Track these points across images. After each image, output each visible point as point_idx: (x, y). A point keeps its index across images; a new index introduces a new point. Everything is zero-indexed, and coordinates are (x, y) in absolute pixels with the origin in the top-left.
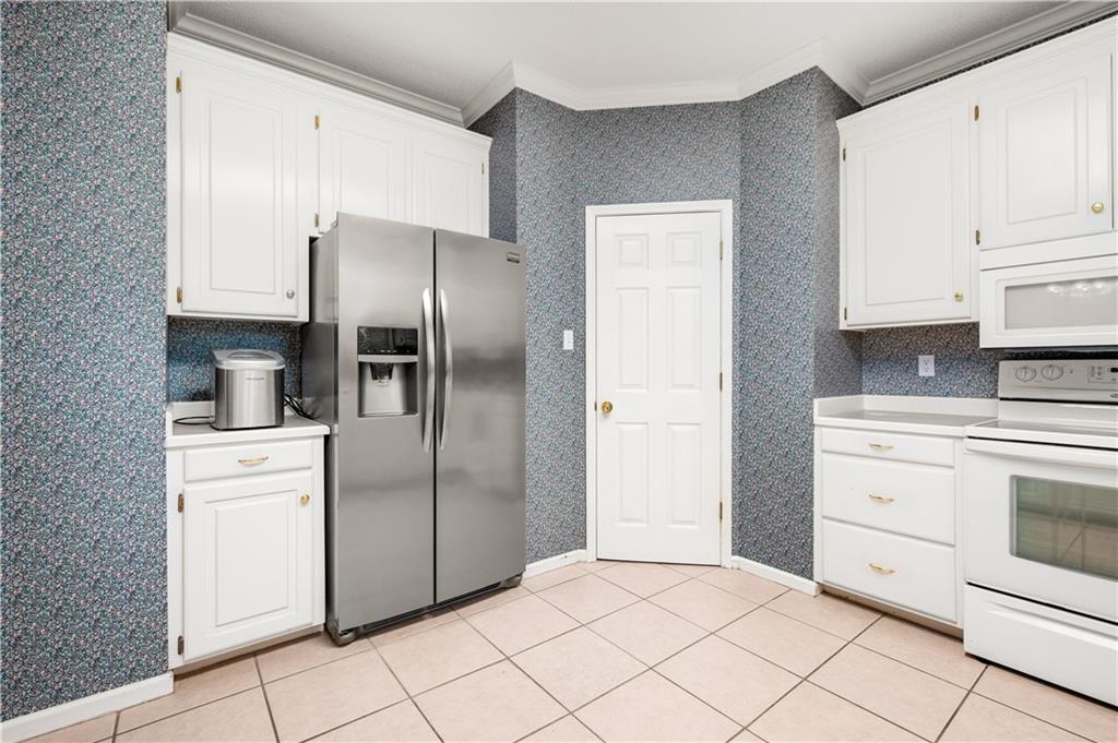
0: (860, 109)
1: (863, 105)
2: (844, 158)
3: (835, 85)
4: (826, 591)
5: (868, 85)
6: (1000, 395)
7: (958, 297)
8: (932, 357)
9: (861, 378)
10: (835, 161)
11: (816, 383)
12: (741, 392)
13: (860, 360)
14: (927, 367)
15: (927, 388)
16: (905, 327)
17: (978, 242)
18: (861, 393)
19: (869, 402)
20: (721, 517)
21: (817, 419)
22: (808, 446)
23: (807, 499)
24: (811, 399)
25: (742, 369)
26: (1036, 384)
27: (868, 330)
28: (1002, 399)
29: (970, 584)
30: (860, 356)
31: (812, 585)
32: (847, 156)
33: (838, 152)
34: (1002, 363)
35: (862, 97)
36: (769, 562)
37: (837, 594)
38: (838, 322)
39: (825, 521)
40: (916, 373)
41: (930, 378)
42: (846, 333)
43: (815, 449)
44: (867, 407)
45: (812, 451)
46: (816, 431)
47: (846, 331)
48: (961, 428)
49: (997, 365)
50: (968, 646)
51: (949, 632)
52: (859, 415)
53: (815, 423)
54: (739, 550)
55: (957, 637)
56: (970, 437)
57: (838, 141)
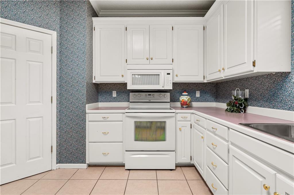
0: (98, 17)
1: (99, 16)
2: (94, 30)
3: (92, 6)
4: (90, 166)
5: (100, 11)
6: (130, 101)
7: (123, 76)
8: (116, 91)
9: (98, 97)
10: (92, 29)
11: (87, 99)
12: (60, 103)
13: (98, 92)
14: (114, 94)
15: (115, 100)
16: (109, 83)
17: (126, 62)
18: (98, 102)
19: (101, 104)
20: (52, 151)
21: (87, 111)
22: (84, 120)
23: (84, 137)
24: (85, 105)
25: (60, 95)
26: (137, 98)
27: (100, 83)
28: (130, 102)
29: (126, 151)
30: (98, 91)
31: (86, 165)
32: (95, 29)
33: (92, 27)
34: (130, 93)
35: (99, 14)
36: (71, 162)
37: (93, 165)
38: (92, 80)
39: (89, 143)
40: (112, 96)
41: (115, 97)
42: (95, 84)
43: (86, 121)
44: (100, 106)
45: (85, 121)
46: (87, 115)
47: (95, 83)
48: (124, 110)
49: (129, 94)
50: (127, 167)
51: (121, 165)
52: (98, 109)
53: (86, 112)
54: (59, 161)
55: (123, 166)
56: (126, 113)
57: (93, 24)
